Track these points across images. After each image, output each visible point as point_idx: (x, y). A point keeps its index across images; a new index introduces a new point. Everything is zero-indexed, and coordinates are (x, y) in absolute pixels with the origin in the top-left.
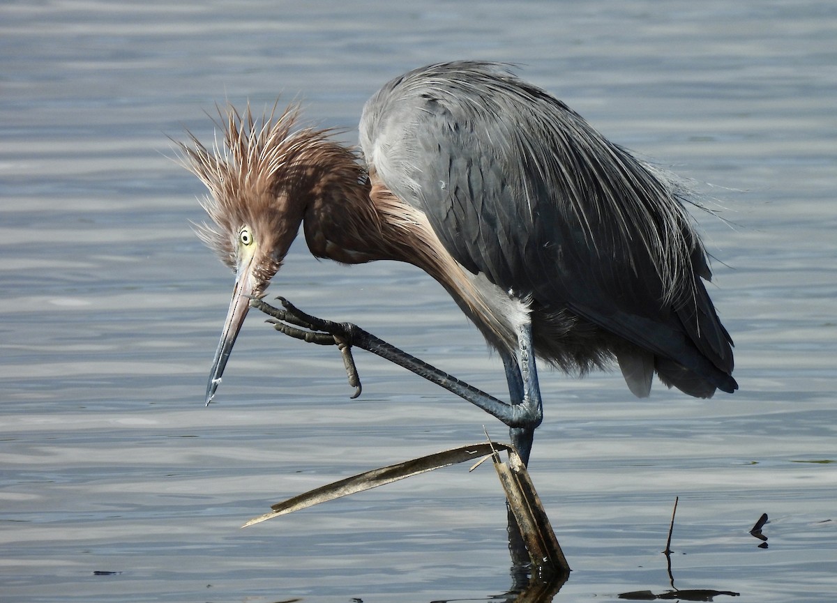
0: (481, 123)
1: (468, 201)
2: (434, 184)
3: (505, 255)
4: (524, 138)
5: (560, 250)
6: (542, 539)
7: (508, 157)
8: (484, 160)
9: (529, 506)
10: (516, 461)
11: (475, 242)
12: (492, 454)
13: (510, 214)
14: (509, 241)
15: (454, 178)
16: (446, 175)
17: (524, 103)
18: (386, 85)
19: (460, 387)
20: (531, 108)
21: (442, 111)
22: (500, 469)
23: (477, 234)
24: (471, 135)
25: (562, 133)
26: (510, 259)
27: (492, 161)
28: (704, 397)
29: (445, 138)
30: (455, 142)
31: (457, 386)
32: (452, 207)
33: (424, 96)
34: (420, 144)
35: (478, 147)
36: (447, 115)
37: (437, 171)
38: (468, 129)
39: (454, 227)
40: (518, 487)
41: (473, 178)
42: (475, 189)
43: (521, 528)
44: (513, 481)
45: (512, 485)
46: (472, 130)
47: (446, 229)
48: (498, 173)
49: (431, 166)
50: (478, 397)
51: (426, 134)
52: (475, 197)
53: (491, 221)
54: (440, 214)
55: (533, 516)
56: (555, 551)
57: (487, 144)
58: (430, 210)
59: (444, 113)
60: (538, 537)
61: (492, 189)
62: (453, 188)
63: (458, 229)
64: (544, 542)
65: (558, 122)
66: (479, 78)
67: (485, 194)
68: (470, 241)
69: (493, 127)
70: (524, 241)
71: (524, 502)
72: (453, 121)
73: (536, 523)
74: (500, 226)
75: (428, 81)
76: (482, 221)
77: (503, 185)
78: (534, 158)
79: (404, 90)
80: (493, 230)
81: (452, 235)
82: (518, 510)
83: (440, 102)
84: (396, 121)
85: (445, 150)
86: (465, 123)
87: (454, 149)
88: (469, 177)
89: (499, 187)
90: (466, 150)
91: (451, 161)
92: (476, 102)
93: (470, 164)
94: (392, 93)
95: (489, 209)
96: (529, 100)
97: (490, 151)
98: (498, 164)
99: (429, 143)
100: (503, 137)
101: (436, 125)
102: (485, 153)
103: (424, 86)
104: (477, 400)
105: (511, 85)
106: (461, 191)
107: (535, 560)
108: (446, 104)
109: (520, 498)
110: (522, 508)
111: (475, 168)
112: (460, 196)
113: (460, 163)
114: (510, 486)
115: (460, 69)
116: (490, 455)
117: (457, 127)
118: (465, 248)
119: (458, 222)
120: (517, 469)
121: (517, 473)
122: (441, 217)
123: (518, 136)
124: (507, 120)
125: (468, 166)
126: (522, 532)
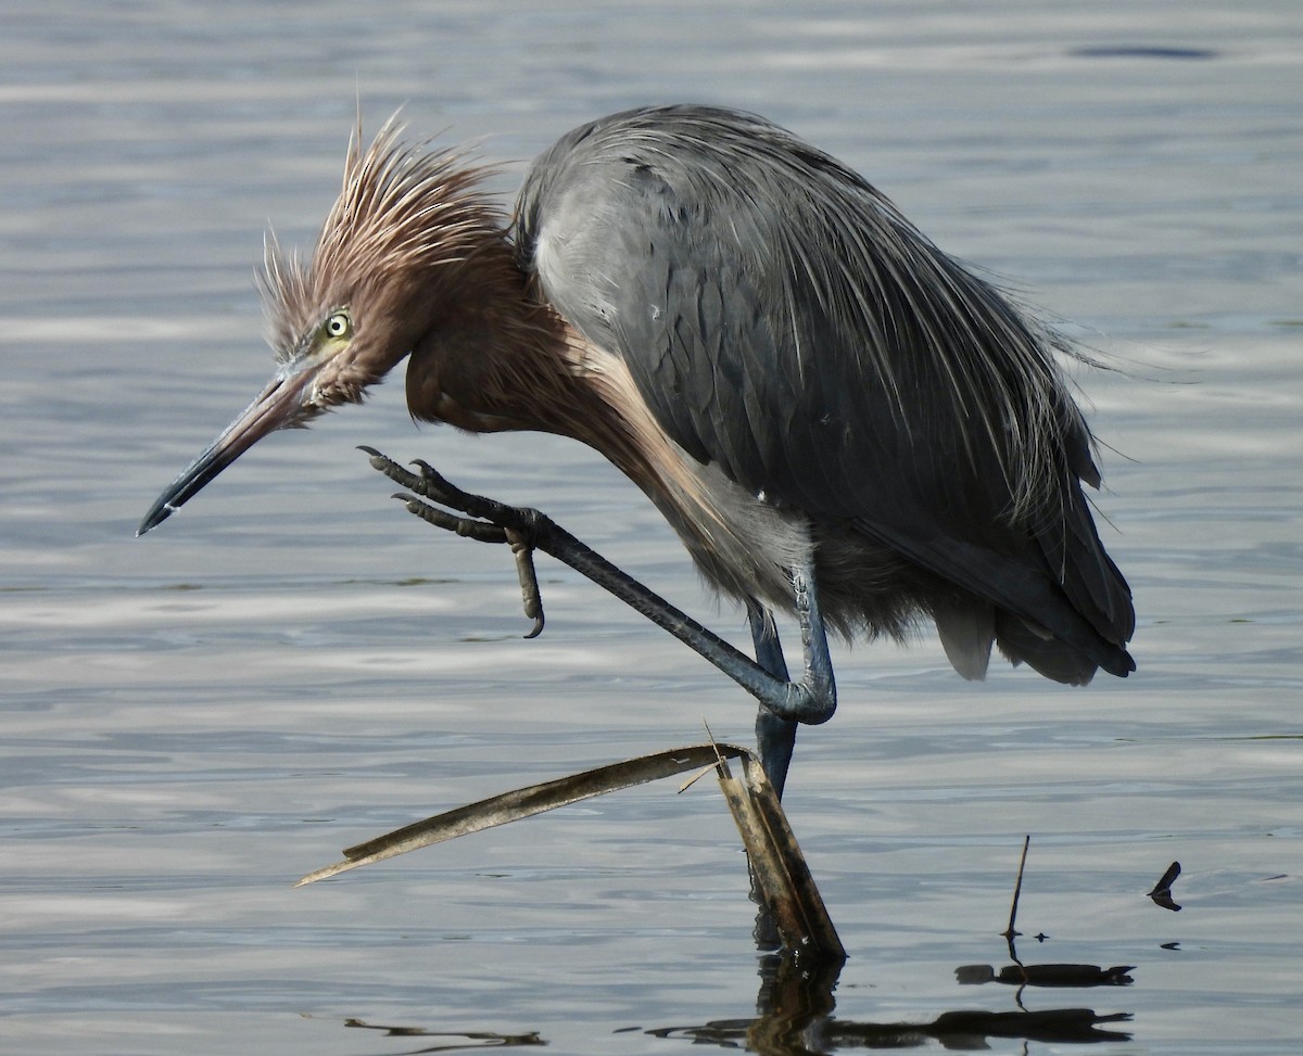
0: (722, 210)
1: (697, 342)
2: (642, 308)
3: (755, 435)
4: (794, 238)
5: (848, 430)
6: (801, 907)
7: (766, 269)
8: (726, 271)
9: (778, 851)
10: (758, 775)
11: (706, 411)
12: (717, 764)
13: (767, 366)
14: (763, 412)
15: (675, 302)
16: (662, 296)
17: (796, 179)
18: (566, 136)
19: (706, 640)
20: (807, 187)
21: (659, 187)
22: (730, 788)
23: (710, 396)
24: (705, 229)
25: (858, 232)
26: (762, 441)
27: (741, 273)
28: (1075, 683)
29: (662, 233)
30: (680, 240)
31: (699, 638)
32: (669, 351)
33: (629, 161)
34: (619, 241)
35: (716, 251)
36: (667, 194)
37: (646, 288)
38: (701, 219)
39: (672, 383)
40: (760, 819)
41: (706, 302)
42: (709, 320)
43: (764, 889)
44: (751, 809)
45: (749, 816)
46: (707, 221)
47: (658, 386)
48: (749, 296)
49: (638, 279)
50: (732, 661)
51: (630, 227)
52: (708, 334)
53: (734, 377)
54: (648, 359)
55: (785, 868)
56: (822, 926)
57: (731, 247)
58: (633, 353)
59: (663, 191)
60: (793, 903)
61: (737, 323)
62: (672, 317)
63: (678, 388)
64: (802, 910)
65: (852, 212)
66: (719, 133)
67: (726, 330)
68: (697, 409)
69: (743, 217)
70: (788, 413)
71: (769, 843)
72: (677, 205)
73: (790, 879)
74: (748, 385)
75: (637, 134)
76: (719, 375)
77: (756, 316)
78: (809, 271)
79: (596, 147)
80: (738, 391)
81: (669, 397)
82: (759, 858)
83: (655, 171)
84: (579, 199)
85: (661, 254)
86: (695, 209)
87: (675, 252)
88: (699, 301)
89: (750, 319)
90: (697, 255)
91: (671, 272)
92: (714, 172)
93: (703, 278)
94: (574, 150)
95: (731, 356)
96: (805, 174)
97: (736, 257)
98: (750, 280)
99: (636, 240)
100: (759, 235)
101: (649, 211)
102: (728, 261)
103: (630, 144)
104: (730, 665)
105: (775, 147)
106: (686, 323)
107: (789, 942)
108: (664, 175)
109: (763, 836)
110: (767, 855)
111: (710, 286)
112: (683, 331)
113: (686, 276)
114: (746, 817)
115: (690, 117)
116: (713, 765)
117: (683, 214)
118: (689, 419)
119: (678, 377)
120: (759, 789)
121: (758, 795)
122: (649, 366)
123: (783, 233)
124: (765, 206)
125: (699, 281)
126: (766, 894)
